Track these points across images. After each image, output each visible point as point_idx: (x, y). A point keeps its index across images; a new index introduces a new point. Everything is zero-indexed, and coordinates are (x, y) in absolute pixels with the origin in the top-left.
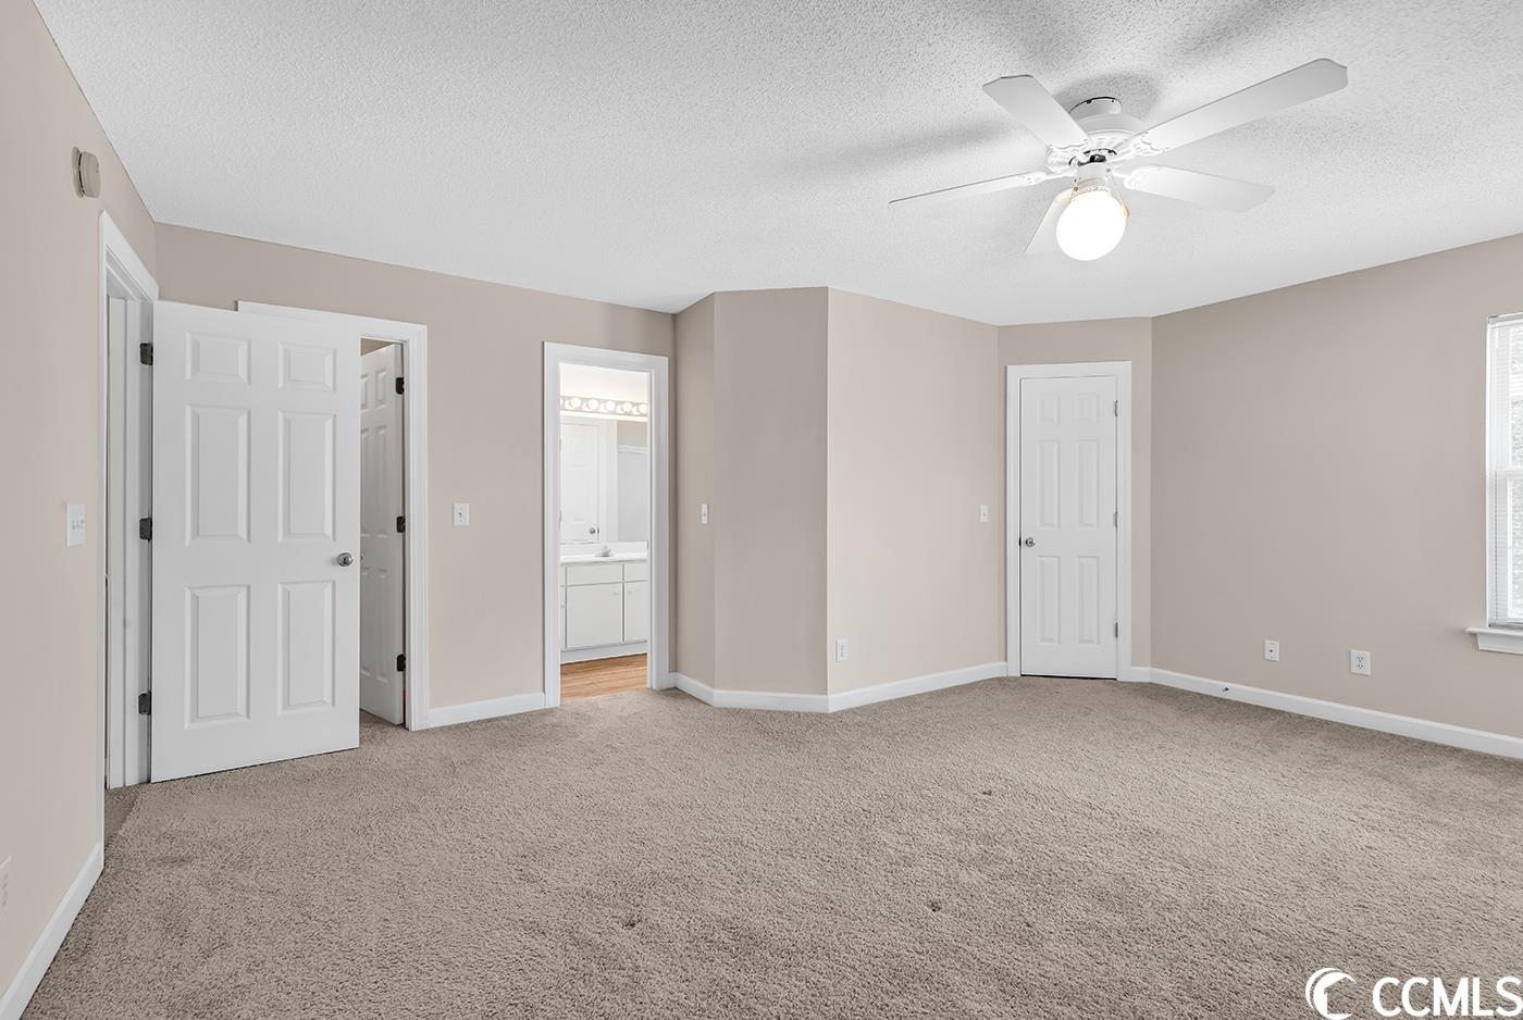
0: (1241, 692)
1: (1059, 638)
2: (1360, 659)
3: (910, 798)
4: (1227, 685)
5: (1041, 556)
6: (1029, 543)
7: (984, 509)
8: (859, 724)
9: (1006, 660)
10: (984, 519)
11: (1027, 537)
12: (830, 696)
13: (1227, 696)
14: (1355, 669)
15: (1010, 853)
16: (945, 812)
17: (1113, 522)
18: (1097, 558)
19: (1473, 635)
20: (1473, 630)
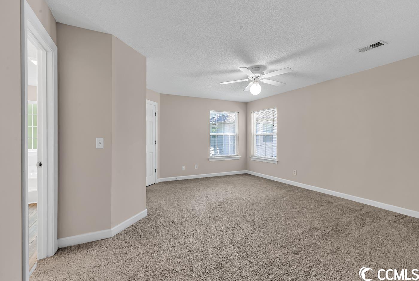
0: (179, 178)
2: (196, 166)
4: (176, 177)
13: (177, 180)
14: (196, 168)
17: (155, 143)
18: (152, 153)
19: (209, 159)
20: (209, 158)
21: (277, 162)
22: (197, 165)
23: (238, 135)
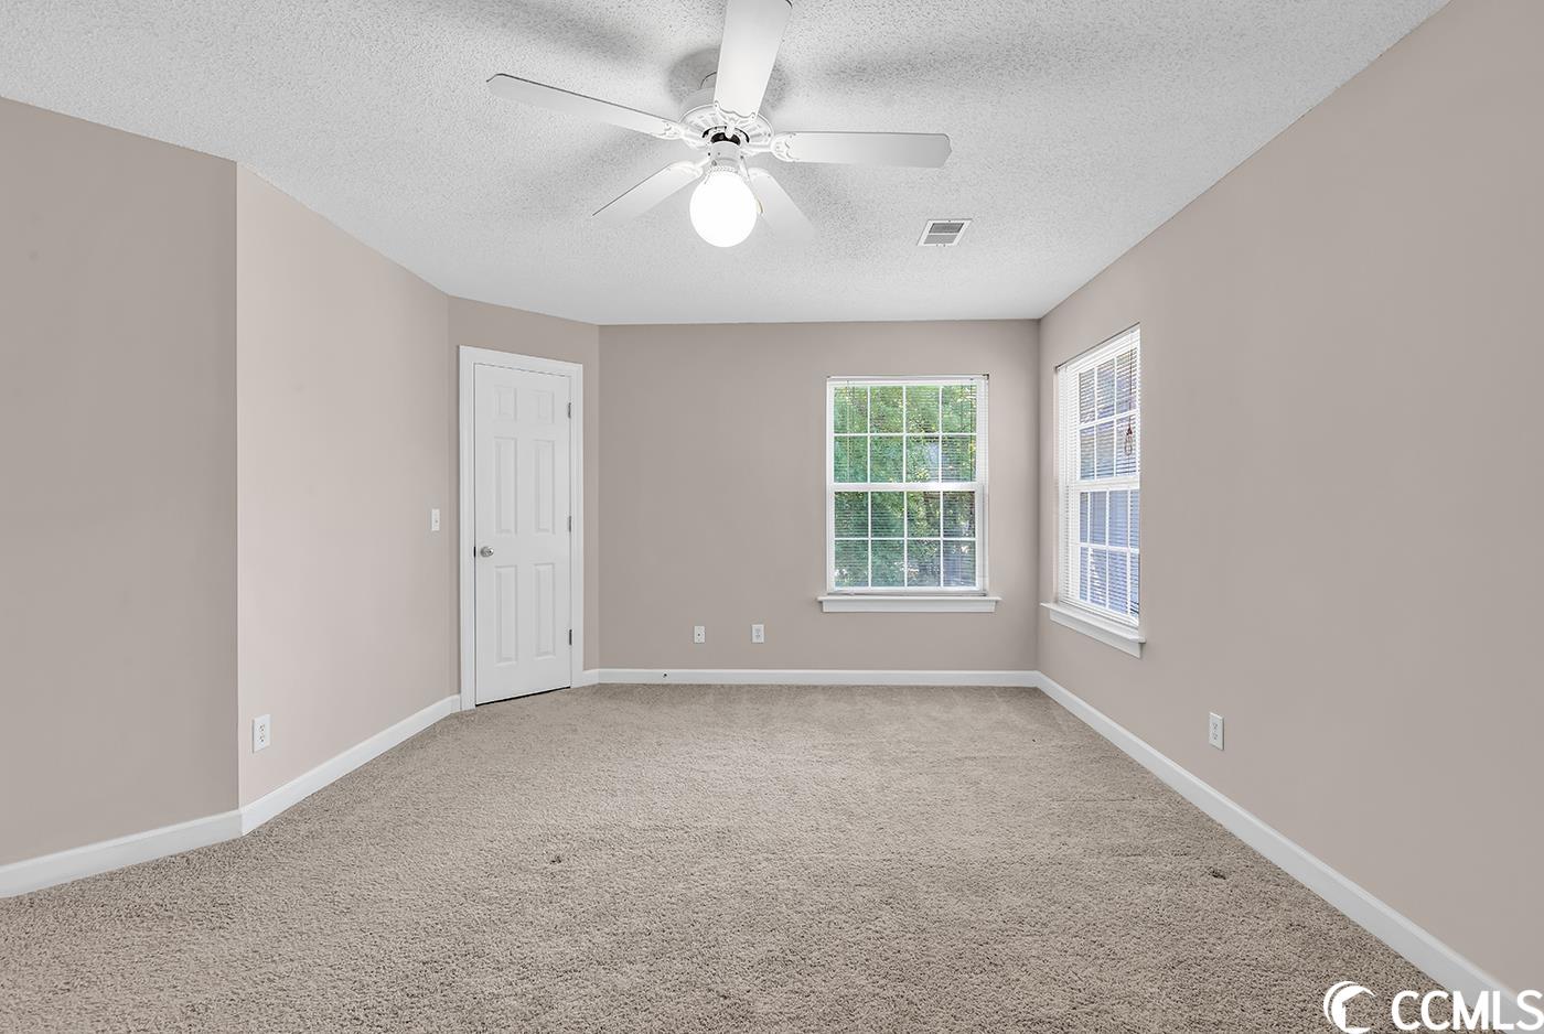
0: (678, 675)
1: (517, 655)
2: (758, 630)
3: (476, 912)
4: (665, 671)
5: (497, 567)
6: (486, 553)
7: (436, 513)
8: (311, 835)
9: (459, 692)
10: (436, 527)
11: (482, 546)
12: (243, 810)
13: (666, 681)
14: (755, 640)
15: (638, 922)
16: (531, 908)
17: (566, 527)
18: (553, 564)
19: (821, 602)
20: (820, 598)
21: (1142, 645)
22: (762, 626)
23: (987, 492)
